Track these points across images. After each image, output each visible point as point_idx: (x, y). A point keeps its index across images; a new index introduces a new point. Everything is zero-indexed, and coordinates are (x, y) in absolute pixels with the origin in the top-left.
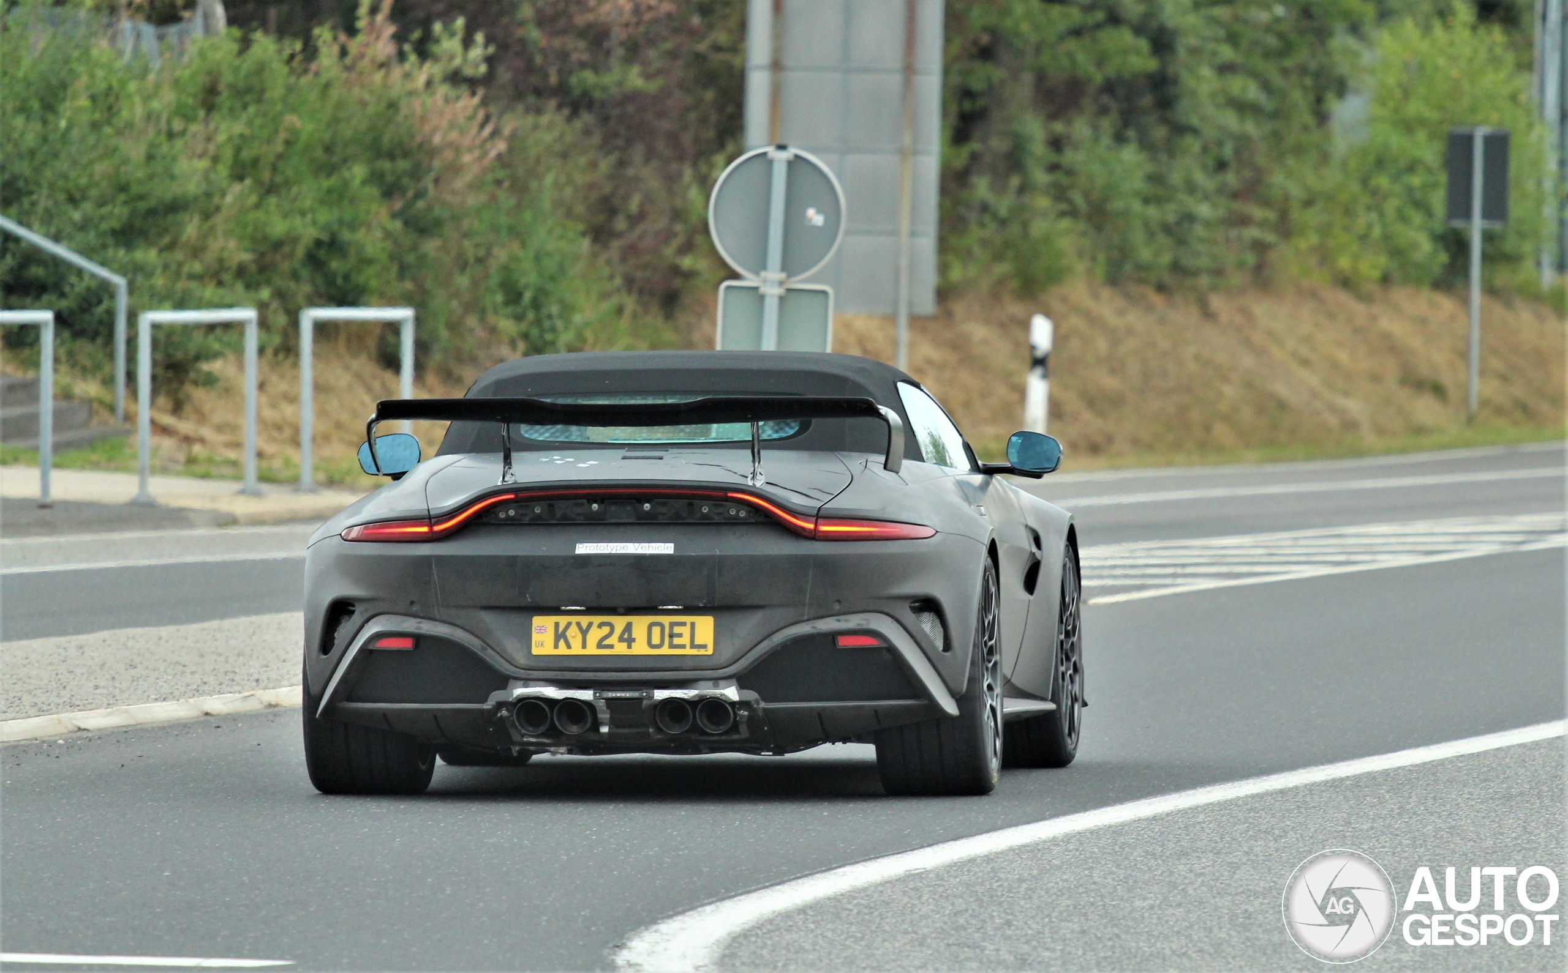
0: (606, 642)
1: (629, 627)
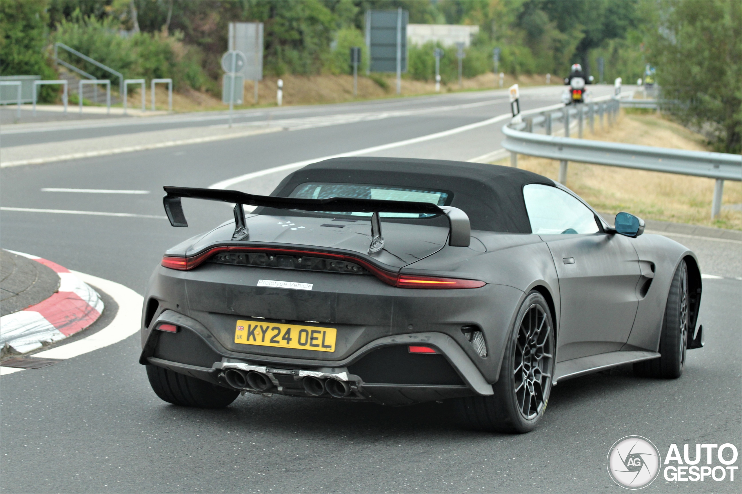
0: (275, 339)
1: (288, 332)
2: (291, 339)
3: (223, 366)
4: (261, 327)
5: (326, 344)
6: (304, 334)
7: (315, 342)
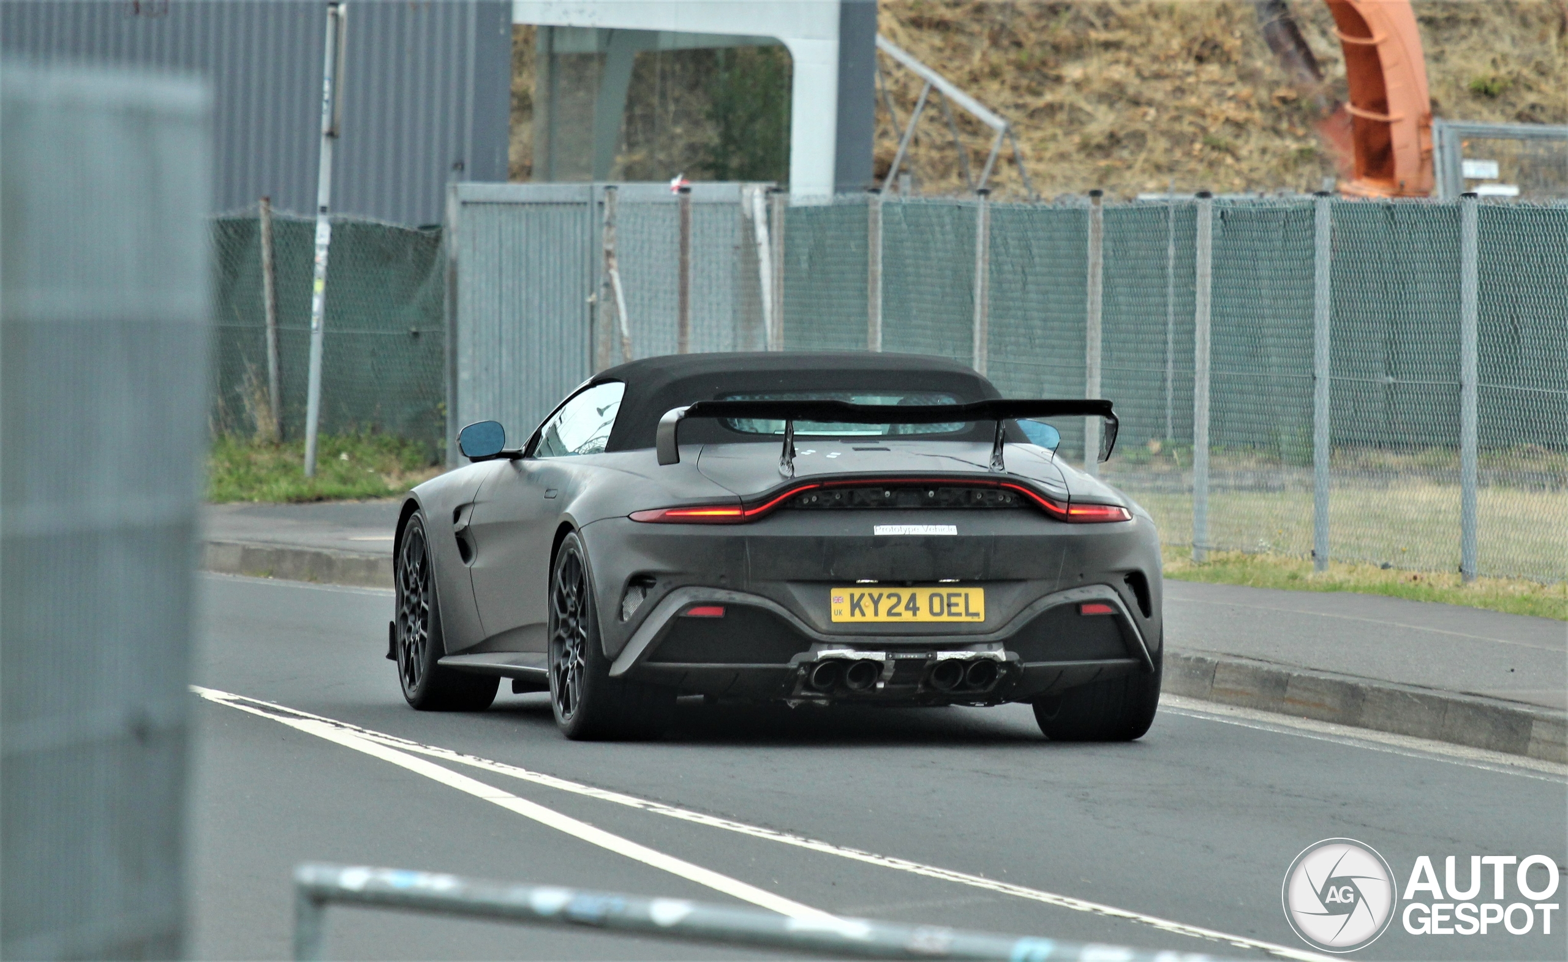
0: (894, 611)
1: (913, 598)
2: (918, 609)
3: (819, 657)
4: (871, 595)
5: (971, 610)
6: (936, 601)
7: (954, 610)
